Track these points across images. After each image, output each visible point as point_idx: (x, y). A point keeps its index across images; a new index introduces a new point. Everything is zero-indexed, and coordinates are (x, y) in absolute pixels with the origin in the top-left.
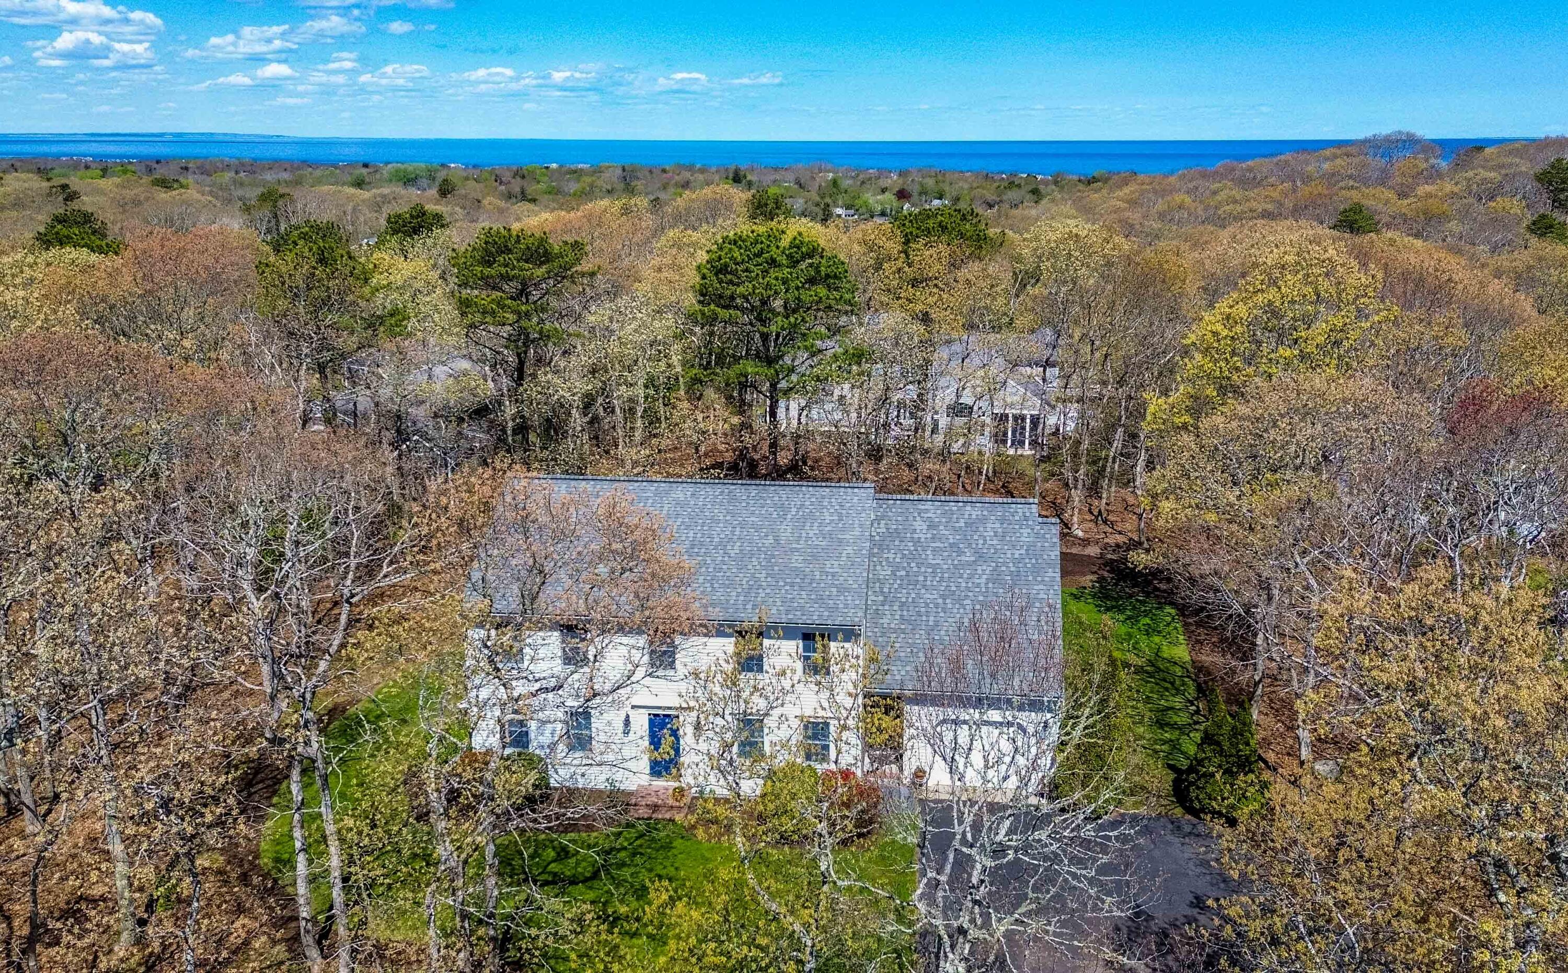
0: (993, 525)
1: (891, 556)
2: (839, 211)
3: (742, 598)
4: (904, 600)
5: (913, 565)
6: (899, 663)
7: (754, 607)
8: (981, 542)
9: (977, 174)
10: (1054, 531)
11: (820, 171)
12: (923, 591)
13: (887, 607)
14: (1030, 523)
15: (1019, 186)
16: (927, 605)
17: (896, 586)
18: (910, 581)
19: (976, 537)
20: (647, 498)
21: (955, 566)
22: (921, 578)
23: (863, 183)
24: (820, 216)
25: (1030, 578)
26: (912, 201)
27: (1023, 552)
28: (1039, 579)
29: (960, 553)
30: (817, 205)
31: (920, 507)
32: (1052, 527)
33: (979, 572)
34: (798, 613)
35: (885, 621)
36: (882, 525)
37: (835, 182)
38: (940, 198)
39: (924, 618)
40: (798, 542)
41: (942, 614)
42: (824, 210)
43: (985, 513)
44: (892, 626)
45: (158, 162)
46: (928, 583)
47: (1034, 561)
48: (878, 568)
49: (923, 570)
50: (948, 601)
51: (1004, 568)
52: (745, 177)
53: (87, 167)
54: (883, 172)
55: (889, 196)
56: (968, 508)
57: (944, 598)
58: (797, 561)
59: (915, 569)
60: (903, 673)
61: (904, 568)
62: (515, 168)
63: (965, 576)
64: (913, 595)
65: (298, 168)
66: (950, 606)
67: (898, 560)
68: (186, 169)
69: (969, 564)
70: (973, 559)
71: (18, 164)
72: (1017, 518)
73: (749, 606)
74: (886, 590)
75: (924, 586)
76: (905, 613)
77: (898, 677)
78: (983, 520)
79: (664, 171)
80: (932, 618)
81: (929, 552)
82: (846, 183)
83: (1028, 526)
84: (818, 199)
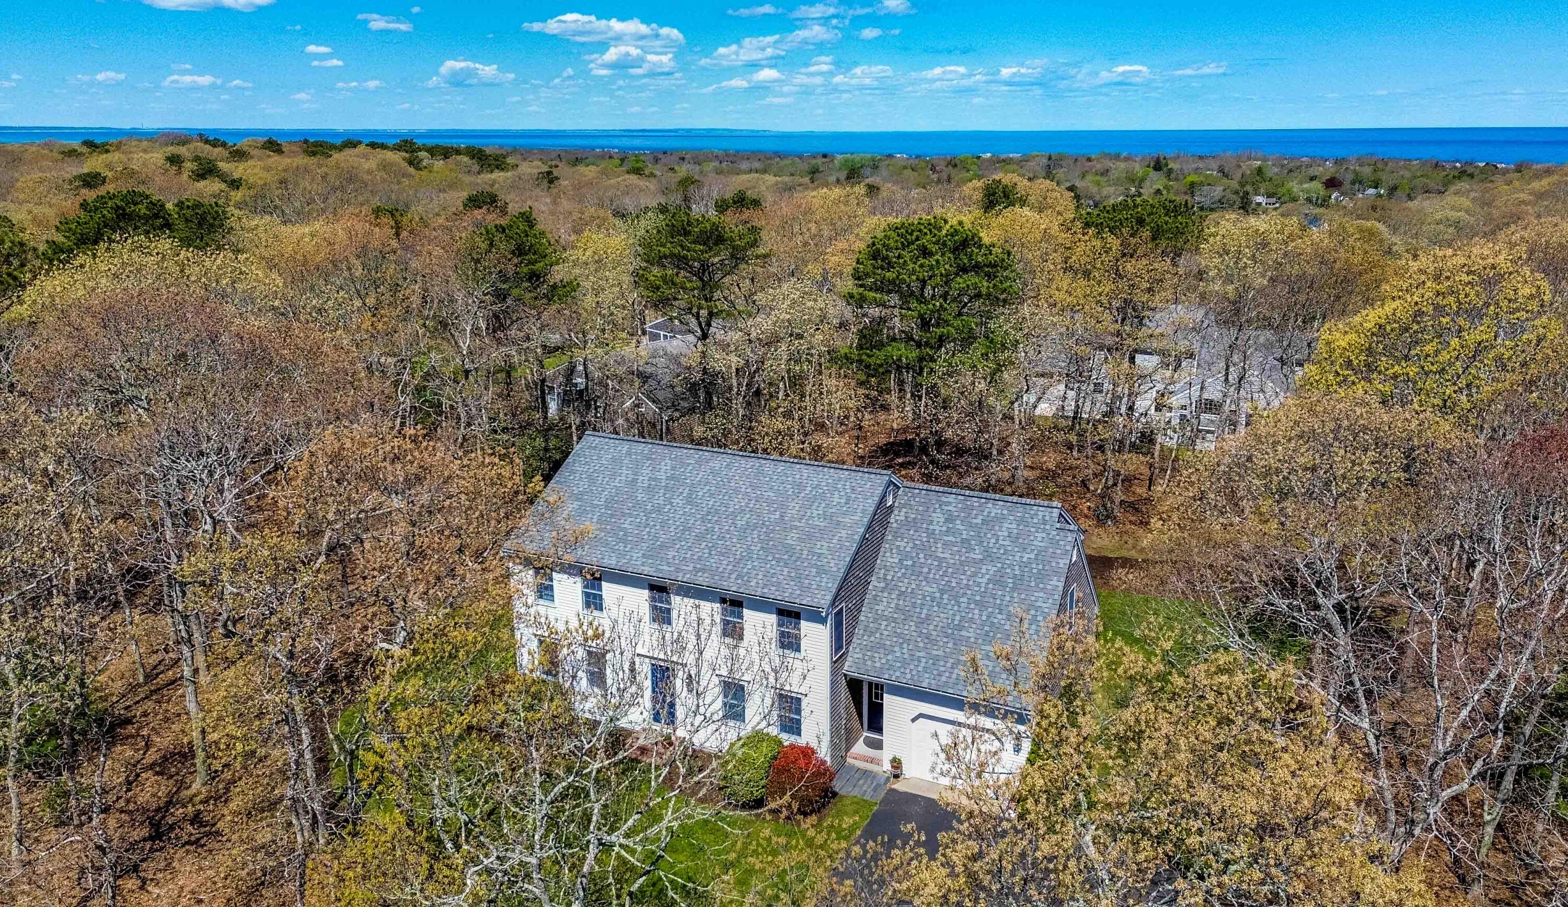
0: (1010, 525)
1: (902, 544)
2: (1259, 199)
3: (730, 567)
4: (903, 589)
5: (921, 556)
6: (882, 651)
7: (739, 576)
8: (993, 541)
9: (1424, 163)
10: (1070, 539)
11: (1249, 159)
12: (924, 583)
13: (885, 595)
14: (1048, 527)
15: (1472, 176)
16: (924, 597)
17: (899, 575)
18: (915, 571)
19: (989, 536)
20: (689, 464)
21: (961, 564)
22: (925, 570)
23: (1291, 171)
24: (1238, 204)
25: (1033, 584)
26: (1342, 189)
27: (1032, 556)
28: (1041, 586)
29: (971, 549)
30: (1237, 192)
31: (943, 499)
32: (1069, 534)
33: (984, 571)
34: (773, 588)
35: (881, 607)
36: (902, 514)
37: (1260, 171)
38: (1376, 188)
39: (918, 610)
40: (800, 520)
41: (936, 609)
42: (1242, 198)
43: (1005, 512)
44: (886, 613)
45: (665, 153)
46: (931, 576)
47: (1040, 567)
48: (888, 554)
49: (929, 562)
50: (945, 596)
51: (1008, 571)
52: (1167, 165)
53: (611, 157)
54: (1318, 160)
55: (1317, 186)
56: (990, 505)
57: (942, 592)
58: (792, 538)
59: (922, 560)
60: (884, 661)
61: (912, 558)
62: (949, 158)
63: (969, 573)
64: (914, 586)
65: (770, 158)
66: (945, 601)
67: (908, 549)
68: (683, 159)
69: (975, 561)
70: (980, 557)
71: (563, 154)
72: (1035, 521)
73: (733, 576)
74: (889, 577)
75: (926, 578)
76: (901, 602)
77: (878, 665)
78: (1001, 519)
79: (1089, 160)
80: (925, 611)
81: (939, 545)
82: (1272, 171)
83: (1044, 530)
84: (1237, 187)
